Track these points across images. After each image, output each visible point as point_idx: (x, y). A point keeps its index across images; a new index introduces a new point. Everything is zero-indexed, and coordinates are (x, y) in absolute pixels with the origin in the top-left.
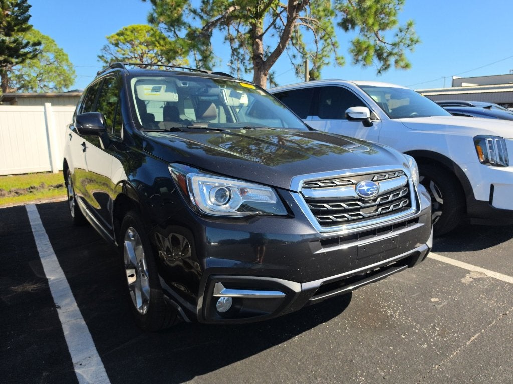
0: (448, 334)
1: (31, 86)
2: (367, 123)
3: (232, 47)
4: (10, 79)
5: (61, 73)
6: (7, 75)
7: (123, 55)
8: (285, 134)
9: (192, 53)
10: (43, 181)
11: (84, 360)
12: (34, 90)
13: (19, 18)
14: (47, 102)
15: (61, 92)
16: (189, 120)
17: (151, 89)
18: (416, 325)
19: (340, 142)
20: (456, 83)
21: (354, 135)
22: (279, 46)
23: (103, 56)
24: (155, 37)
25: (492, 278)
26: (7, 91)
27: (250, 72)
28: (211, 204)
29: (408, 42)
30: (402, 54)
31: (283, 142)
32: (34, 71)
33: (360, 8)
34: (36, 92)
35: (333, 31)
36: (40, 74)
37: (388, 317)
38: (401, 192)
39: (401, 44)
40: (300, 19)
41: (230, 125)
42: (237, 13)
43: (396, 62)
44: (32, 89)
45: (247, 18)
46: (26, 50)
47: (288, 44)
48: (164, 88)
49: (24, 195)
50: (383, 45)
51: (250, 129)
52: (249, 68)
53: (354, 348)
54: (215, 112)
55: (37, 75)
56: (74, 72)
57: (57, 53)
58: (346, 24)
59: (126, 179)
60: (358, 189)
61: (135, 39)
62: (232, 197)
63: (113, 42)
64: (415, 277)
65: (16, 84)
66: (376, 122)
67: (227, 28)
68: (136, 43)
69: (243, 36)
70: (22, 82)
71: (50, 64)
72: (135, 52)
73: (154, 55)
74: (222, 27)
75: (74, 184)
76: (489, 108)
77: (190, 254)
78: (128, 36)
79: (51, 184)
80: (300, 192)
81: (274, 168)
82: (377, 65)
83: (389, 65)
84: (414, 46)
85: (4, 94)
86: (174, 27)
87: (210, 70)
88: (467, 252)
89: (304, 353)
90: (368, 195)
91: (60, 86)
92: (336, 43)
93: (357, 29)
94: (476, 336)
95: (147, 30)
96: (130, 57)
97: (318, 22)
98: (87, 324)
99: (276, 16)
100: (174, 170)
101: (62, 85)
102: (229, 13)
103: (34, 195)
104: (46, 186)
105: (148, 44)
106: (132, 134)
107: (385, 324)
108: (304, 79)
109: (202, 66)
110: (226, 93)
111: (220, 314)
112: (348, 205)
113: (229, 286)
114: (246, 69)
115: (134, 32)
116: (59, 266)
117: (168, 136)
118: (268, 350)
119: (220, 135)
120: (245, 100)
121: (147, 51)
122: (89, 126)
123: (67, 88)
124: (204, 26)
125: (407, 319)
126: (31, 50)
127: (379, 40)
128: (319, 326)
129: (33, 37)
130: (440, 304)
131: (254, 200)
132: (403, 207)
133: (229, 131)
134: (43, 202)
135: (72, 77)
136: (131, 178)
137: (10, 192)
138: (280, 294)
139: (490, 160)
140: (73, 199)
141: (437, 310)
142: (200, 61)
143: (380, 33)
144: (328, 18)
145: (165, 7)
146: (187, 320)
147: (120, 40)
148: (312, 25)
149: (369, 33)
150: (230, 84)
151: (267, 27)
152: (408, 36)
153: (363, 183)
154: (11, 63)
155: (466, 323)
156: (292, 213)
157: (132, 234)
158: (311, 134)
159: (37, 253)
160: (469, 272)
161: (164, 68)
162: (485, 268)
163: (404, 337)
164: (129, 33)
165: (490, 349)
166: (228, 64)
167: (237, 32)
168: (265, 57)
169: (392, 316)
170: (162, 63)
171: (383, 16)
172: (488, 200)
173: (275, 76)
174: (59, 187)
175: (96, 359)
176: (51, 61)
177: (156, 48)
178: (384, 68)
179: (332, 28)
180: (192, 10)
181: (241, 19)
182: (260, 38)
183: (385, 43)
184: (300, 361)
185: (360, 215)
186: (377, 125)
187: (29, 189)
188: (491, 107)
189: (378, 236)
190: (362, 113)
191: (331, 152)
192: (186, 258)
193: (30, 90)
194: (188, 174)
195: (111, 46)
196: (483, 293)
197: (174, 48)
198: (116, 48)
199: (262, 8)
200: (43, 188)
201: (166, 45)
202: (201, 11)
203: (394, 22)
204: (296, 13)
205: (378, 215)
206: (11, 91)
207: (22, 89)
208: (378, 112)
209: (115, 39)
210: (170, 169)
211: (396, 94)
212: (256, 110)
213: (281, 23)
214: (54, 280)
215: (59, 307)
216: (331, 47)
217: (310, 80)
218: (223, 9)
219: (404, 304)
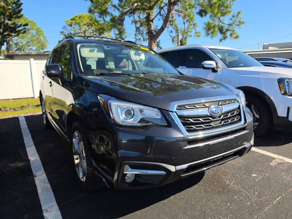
0: (263, 196)
1: (23, 49)
2: (214, 70)
3: (136, 26)
4: (11, 45)
5: (40, 41)
6: (10, 43)
7: (75, 31)
8: (166, 77)
9: (113, 30)
10: (29, 103)
11: (49, 208)
12: (25, 51)
13: (16, 10)
14: (32, 58)
15: (40, 52)
16: (111, 68)
17: (89, 50)
18: (243, 191)
19: (198, 81)
20: (265, 47)
21: (207, 77)
22: (163, 26)
23: (63, 32)
24: (92, 21)
25: (289, 163)
26: (10, 52)
27: (146, 41)
28: (123, 119)
29: (238, 23)
30: (234, 30)
31: (165, 82)
32: (25, 40)
33: (210, 3)
34: (26, 52)
35: (194, 16)
36: (28, 42)
37: (226, 185)
38: (236, 112)
39: (234, 25)
40: (175, 10)
41: (135, 72)
42: (138, 7)
43: (231, 35)
44: (23, 50)
45: (144, 10)
46: (20, 29)
47: (168, 25)
48: (96, 50)
49: (18, 111)
50: (223, 25)
51: (146, 73)
52: (145, 38)
53: (206, 204)
54: (126, 64)
55: (27, 43)
56: (47, 41)
57: (37, 30)
58: (202, 13)
59: (74, 102)
60: (210, 110)
61: (81, 22)
62: (135, 114)
63: (69, 24)
64: (242, 161)
65: (15, 48)
66: (219, 70)
67: (133, 15)
68: (82, 24)
69: (142, 20)
70: (18, 47)
71: (34, 36)
72: (81, 30)
73: (92, 31)
74: (130, 15)
75: (46, 104)
76: (286, 61)
77: (110, 147)
78: (77, 20)
79: (33, 104)
80: (175, 112)
81: (159, 97)
82: (220, 36)
83: (227, 37)
84: (241, 26)
85: (8, 53)
86: (103, 15)
87: (123, 39)
88: (273, 147)
89: (177, 207)
90: (216, 113)
91: (39, 49)
92: (196, 24)
93: (208, 15)
94: (279, 198)
95: (88, 17)
96: (78, 32)
97: (185, 11)
98: (51, 186)
99: (161, 8)
100: (101, 98)
101: (40, 48)
102: (134, 6)
103: (24, 110)
104: (31, 105)
105: (89, 25)
106: (77, 76)
107: (224, 189)
108: (177, 45)
109: (119, 37)
110: (132, 52)
111: (128, 183)
112: (204, 120)
113: (133, 167)
114: (144, 39)
115: (80, 18)
116: (36, 152)
117: (98, 78)
118: (156, 204)
119: (128, 77)
120: (143, 57)
121: (88, 29)
122: (53, 72)
123: (43, 50)
124: (120, 14)
125: (238, 187)
126: (22, 29)
127: (221, 22)
128: (186, 190)
129: (24, 21)
130: (258, 178)
131: (148, 116)
132: (236, 121)
133: (134, 75)
134: (29, 115)
135: (46, 44)
136: (77, 102)
137: (11, 108)
138: (163, 173)
139: (287, 92)
140: (45, 114)
141: (255, 181)
142: (118, 34)
143: (222, 18)
144: (191, 10)
145: (98, 4)
146: (108, 186)
147: (72, 23)
148: (182, 14)
149: (215, 18)
150: (135, 47)
151: (156, 15)
152: (238, 20)
153: (213, 106)
154: (12, 36)
155: (273, 190)
156: (170, 124)
157: (77, 135)
158: (182, 76)
159: (24, 144)
160: (274, 159)
161: (97, 39)
162: (284, 157)
163: (236, 197)
164: (77, 19)
165: (288, 206)
166: (134, 36)
167: (139, 18)
168: (155, 32)
169: (229, 184)
170: (96, 36)
171: (223, 8)
172: (286, 116)
173: (160, 43)
174: (37, 106)
175: (56, 207)
176: (34, 35)
177: (93, 27)
178: (224, 38)
179: (194, 15)
180: (113, 5)
181: (141, 10)
182: (152, 21)
183: (224, 24)
184: (174, 211)
185: (211, 125)
186: (220, 72)
187: (21, 107)
188: (287, 61)
189: (222, 138)
190: (211, 65)
191: (193, 87)
192: (108, 149)
193: (22, 51)
194: (109, 100)
195: (68, 26)
196: (283, 171)
197: (103, 27)
198: (71, 27)
199: (153, 4)
200: (29, 106)
201: (98, 25)
202: (118, 6)
203: (230, 12)
204: (173, 6)
205: (222, 126)
206: (12, 51)
207: (18, 51)
208: (221, 64)
209: (70, 22)
210: (99, 97)
211: (231, 53)
212: (149, 62)
213: (164, 12)
214: (33, 160)
215: (36, 176)
216: (192, 26)
217: (180, 45)
218: (131, 5)
219: (236, 177)
